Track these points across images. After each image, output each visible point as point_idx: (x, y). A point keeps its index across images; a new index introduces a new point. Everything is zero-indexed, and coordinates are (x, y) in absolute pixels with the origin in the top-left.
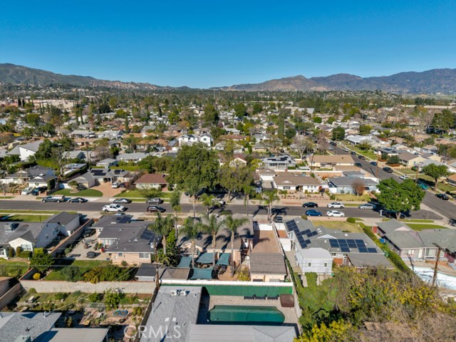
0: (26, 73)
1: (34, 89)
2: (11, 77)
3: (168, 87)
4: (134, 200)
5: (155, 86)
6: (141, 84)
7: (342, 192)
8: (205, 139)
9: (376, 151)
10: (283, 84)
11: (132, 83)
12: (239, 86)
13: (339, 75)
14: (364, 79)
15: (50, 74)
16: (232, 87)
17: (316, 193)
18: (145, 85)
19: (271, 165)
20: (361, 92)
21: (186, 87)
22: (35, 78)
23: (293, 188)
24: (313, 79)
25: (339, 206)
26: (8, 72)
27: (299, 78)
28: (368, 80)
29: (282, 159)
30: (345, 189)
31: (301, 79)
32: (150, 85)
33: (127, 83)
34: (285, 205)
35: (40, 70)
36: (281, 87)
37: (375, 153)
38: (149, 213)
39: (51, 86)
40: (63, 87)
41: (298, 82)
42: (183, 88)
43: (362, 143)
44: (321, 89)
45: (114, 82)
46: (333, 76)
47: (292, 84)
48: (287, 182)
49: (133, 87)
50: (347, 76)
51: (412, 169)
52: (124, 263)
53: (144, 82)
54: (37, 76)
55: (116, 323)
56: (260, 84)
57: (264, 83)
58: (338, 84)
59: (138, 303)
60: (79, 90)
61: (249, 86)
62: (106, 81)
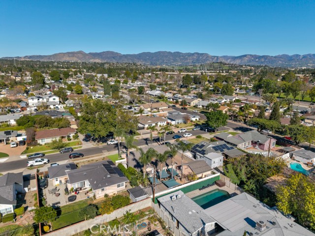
7: (178, 123)
8: (54, 99)
9: (169, 99)
10: (69, 56)
12: (31, 57)
13: (107, 52)
14: (124, 55)
16: (25, 57)
20: (125, 64)
24: (90, 53)
25: (185, 131)
27: (81, 52)
28: (126, 56)
30: (179, 121)
31: (81, 53)
36: (67, 59)
37: (169, 100)
41: (80, 55)
43: (158, 95)
44: (98, 61)
46: (104, 52)
47: (76, 57)
48: (149, 121)
50: (112, 53)
51: (194, 106)
52: (106, 196)
55: (147, 232)
56: (50, 56)
57: (53, 55)
58: (108, 58)
59: (146, 215)
61: (40, 57)
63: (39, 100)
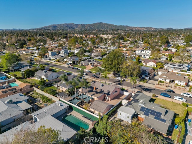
0: (105, 25)
1: (106, 31)
2: (101, 27)
3: (161, 28)
4: (93, 72)
5: (154, 28)
6: (148, 28)
8: (148, 52)
11: (144, 28)
15: (113, 26)
17: (183, 86)
18: (150, 28)
19: (172, 68)
21: (171, 28)
22: (108, 27)
23: (168, 81)
25: (188, 96)
26: (100, 25)
29: (180, 66)
32: (152, 28)
33: (142, 28)
34: (155, 88)
35: (110, 24)
38: (92, 77)
39: (112, 30)
40: (116, 30)
42: (169, 29)
45: (136, 27)
48: (165, 77)
49: (144, 29)
53: (150, 27)
54: (109, 26)
60: (121, 31)
62: (133, 27)
63: (141, 51)
